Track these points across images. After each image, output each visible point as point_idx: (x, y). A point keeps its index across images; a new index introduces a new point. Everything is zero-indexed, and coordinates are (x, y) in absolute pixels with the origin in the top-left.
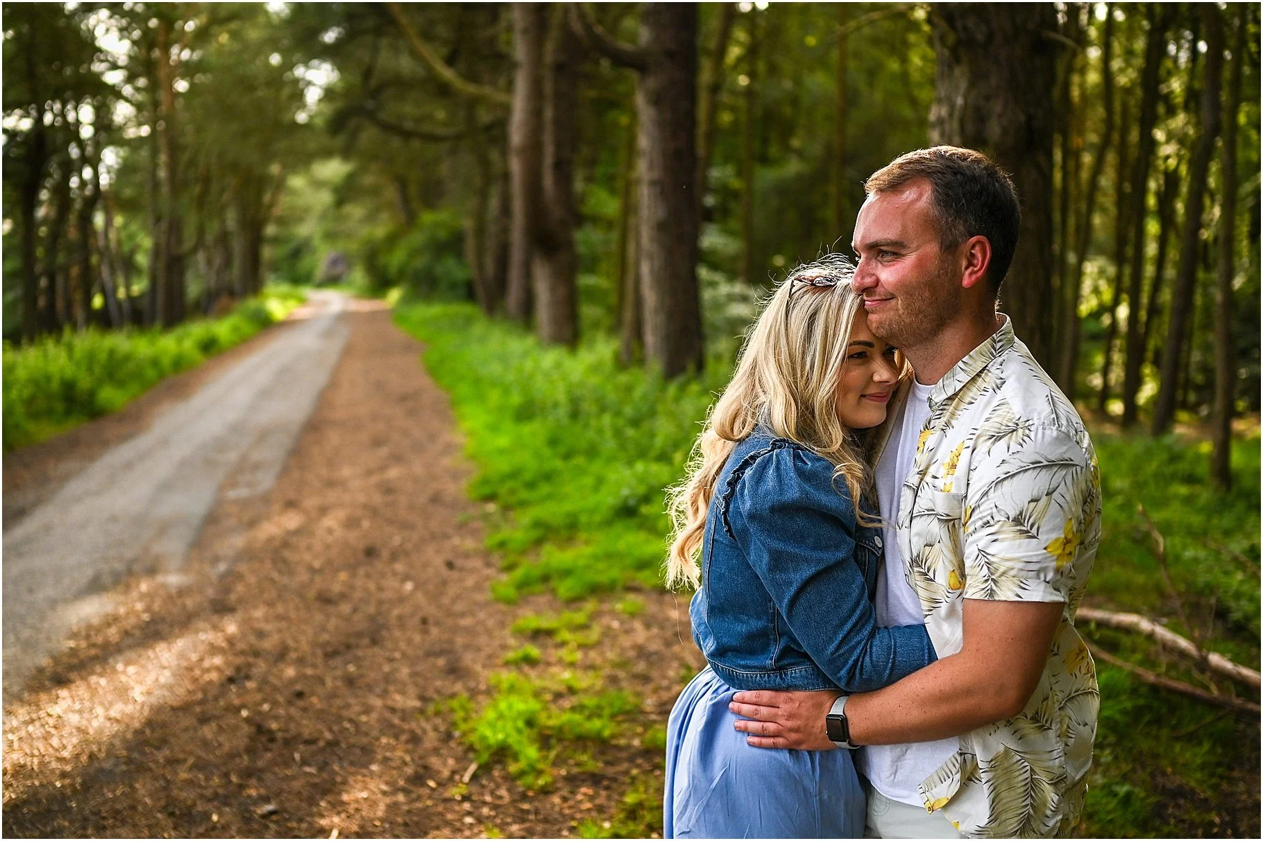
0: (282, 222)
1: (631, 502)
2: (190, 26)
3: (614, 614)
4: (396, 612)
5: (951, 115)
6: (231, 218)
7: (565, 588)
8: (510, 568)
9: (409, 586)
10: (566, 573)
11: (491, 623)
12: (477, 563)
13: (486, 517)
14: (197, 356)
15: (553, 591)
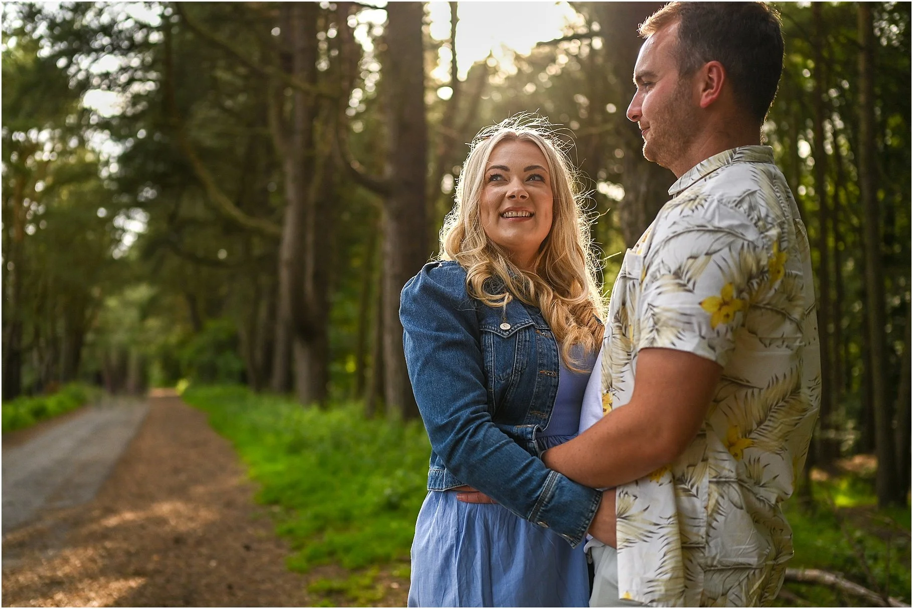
0: (100, 331)
1: (394, 499)
2: (40, 186)
3: (393, 579)
4: (204, 581)
5: (637, 199)
6: (61, 327)
7: (348, 561)
8: (299, 548)
9: (213, 564)
10: (347, 549)
11: (288, 587)
12: (271, 546)
13: (274, 515)
14: (30, 419)
15: (339, 563)
